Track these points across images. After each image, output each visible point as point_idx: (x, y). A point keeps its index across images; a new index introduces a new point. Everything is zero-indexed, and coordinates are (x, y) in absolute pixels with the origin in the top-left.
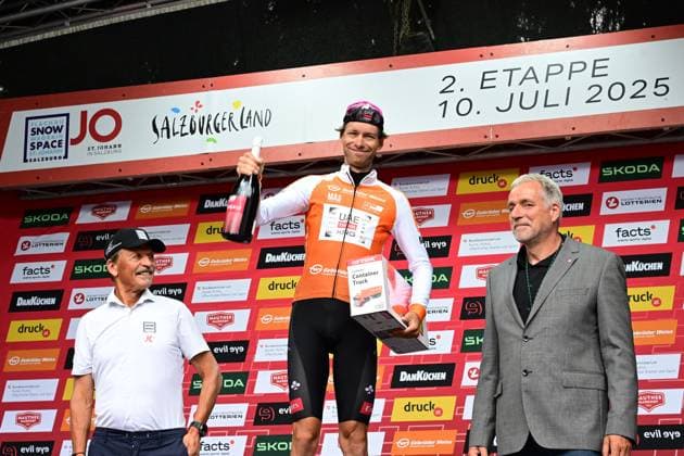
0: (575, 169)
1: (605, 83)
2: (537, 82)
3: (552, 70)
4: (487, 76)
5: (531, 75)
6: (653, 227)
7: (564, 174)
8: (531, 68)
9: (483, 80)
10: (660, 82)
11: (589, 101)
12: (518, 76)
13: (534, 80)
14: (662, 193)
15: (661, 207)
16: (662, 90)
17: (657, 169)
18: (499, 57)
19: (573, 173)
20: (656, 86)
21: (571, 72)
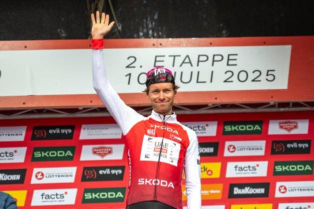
0: (207, 125)
1: (236, 70)
2: (192, 66)
3: (202, 58)
4: (158, 59)
5: (187, 60)
6: (258, 166)
7: (200, 128)
8: (188, 56)
9: (156, 61)
10: (270, 73)
11: (225, 81)
12: (179, 61)
13: (190, 64)
14: (262, 144)
15: (262, 153)
16: (271, 78)
17: (259, 128)
18: (165, 46)
19: (206, 128)
20: (267, 75)
21: (214, 61)
